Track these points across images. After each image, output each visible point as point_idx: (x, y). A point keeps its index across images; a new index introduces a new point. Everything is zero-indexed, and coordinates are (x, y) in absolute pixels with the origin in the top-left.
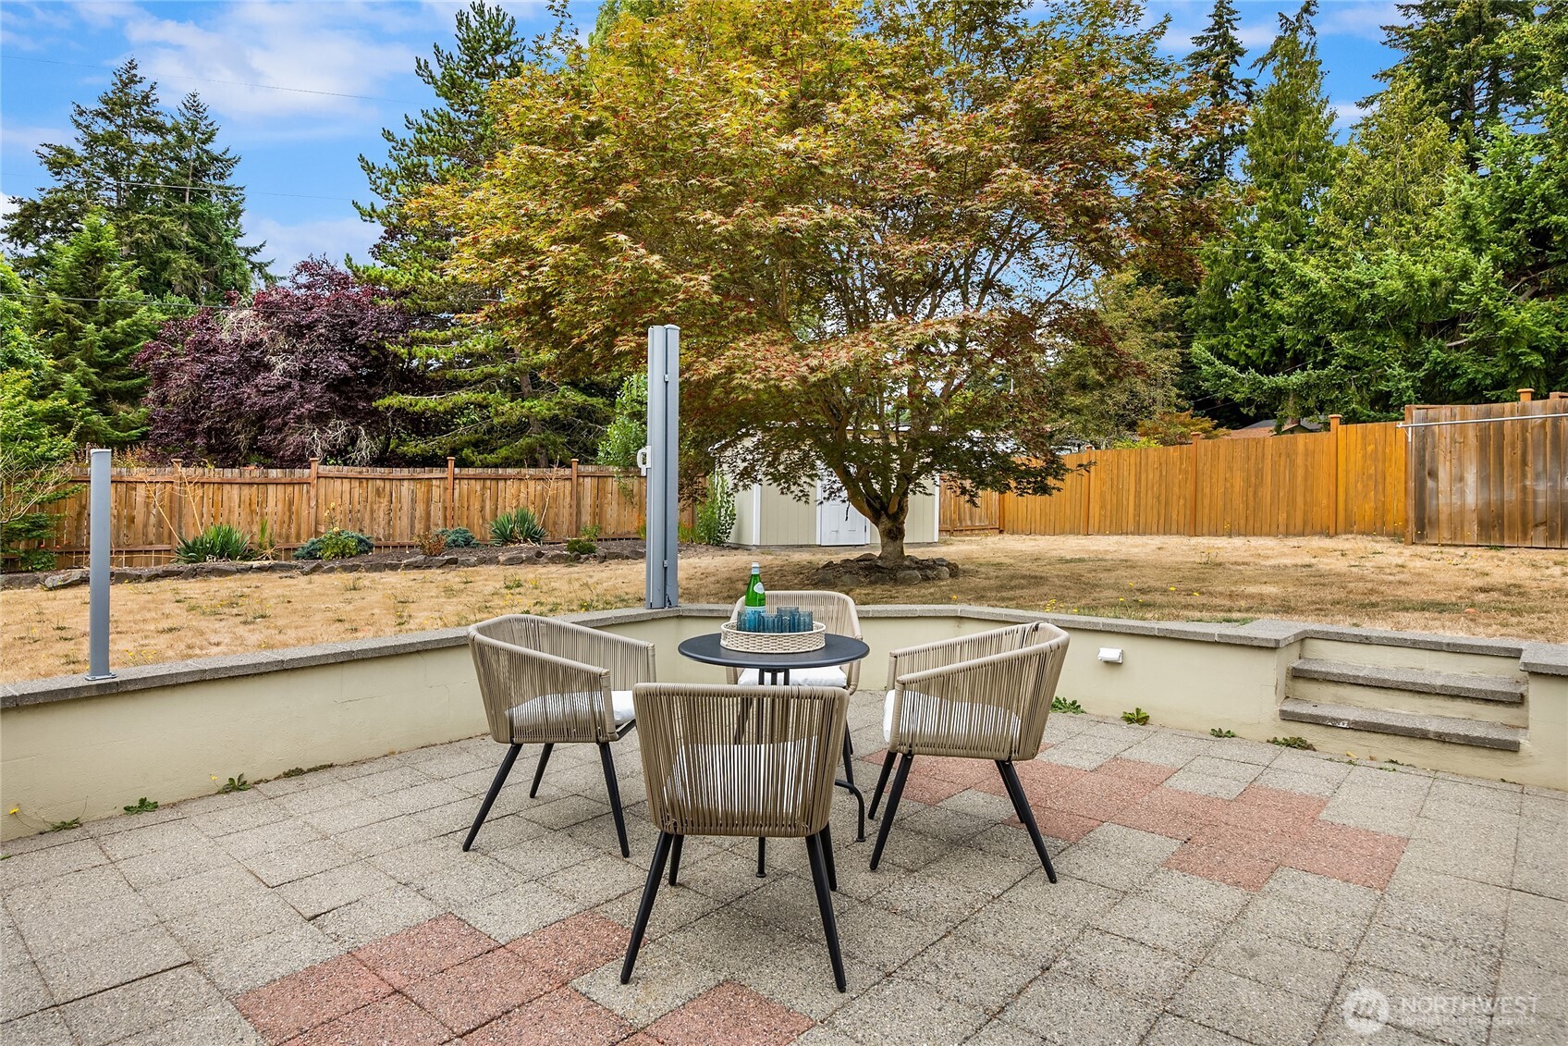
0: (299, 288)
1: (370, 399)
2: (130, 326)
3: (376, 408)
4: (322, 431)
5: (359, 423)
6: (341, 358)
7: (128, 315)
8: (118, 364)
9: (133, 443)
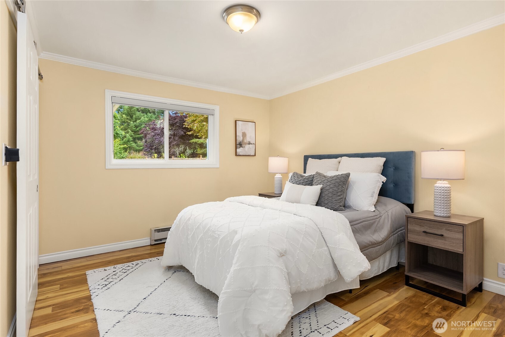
0: (173, 114)
1: (190, 140)
2: (140, 122)
3: (190, 142)
4: (178, 148)
5: (187, 146)
6: (182, 131)
7: (140, 119)
8: (138, 131)
9: (141, 150)
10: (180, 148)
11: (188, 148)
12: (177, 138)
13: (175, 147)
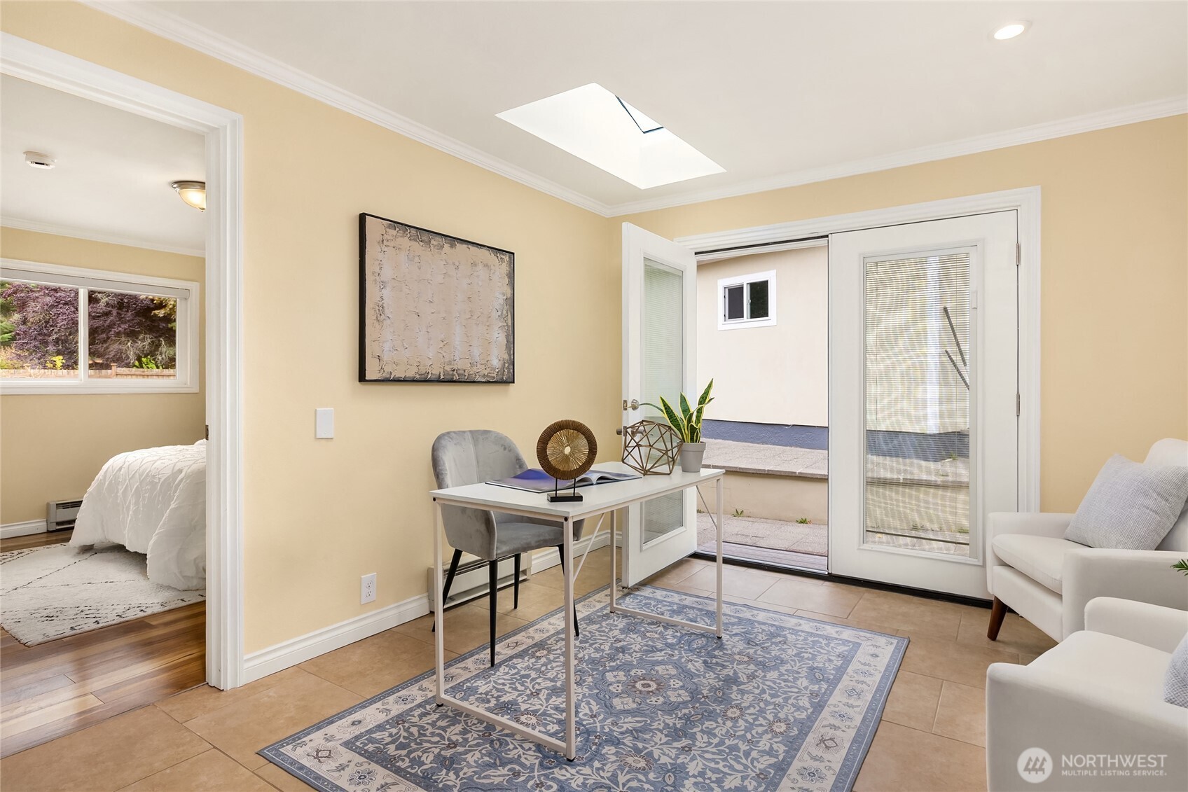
4: (134, 342)
9: (6, 344)
10: (140, 342)
11: (163, 342)
12: (129, 314)
13: (123, 339)
